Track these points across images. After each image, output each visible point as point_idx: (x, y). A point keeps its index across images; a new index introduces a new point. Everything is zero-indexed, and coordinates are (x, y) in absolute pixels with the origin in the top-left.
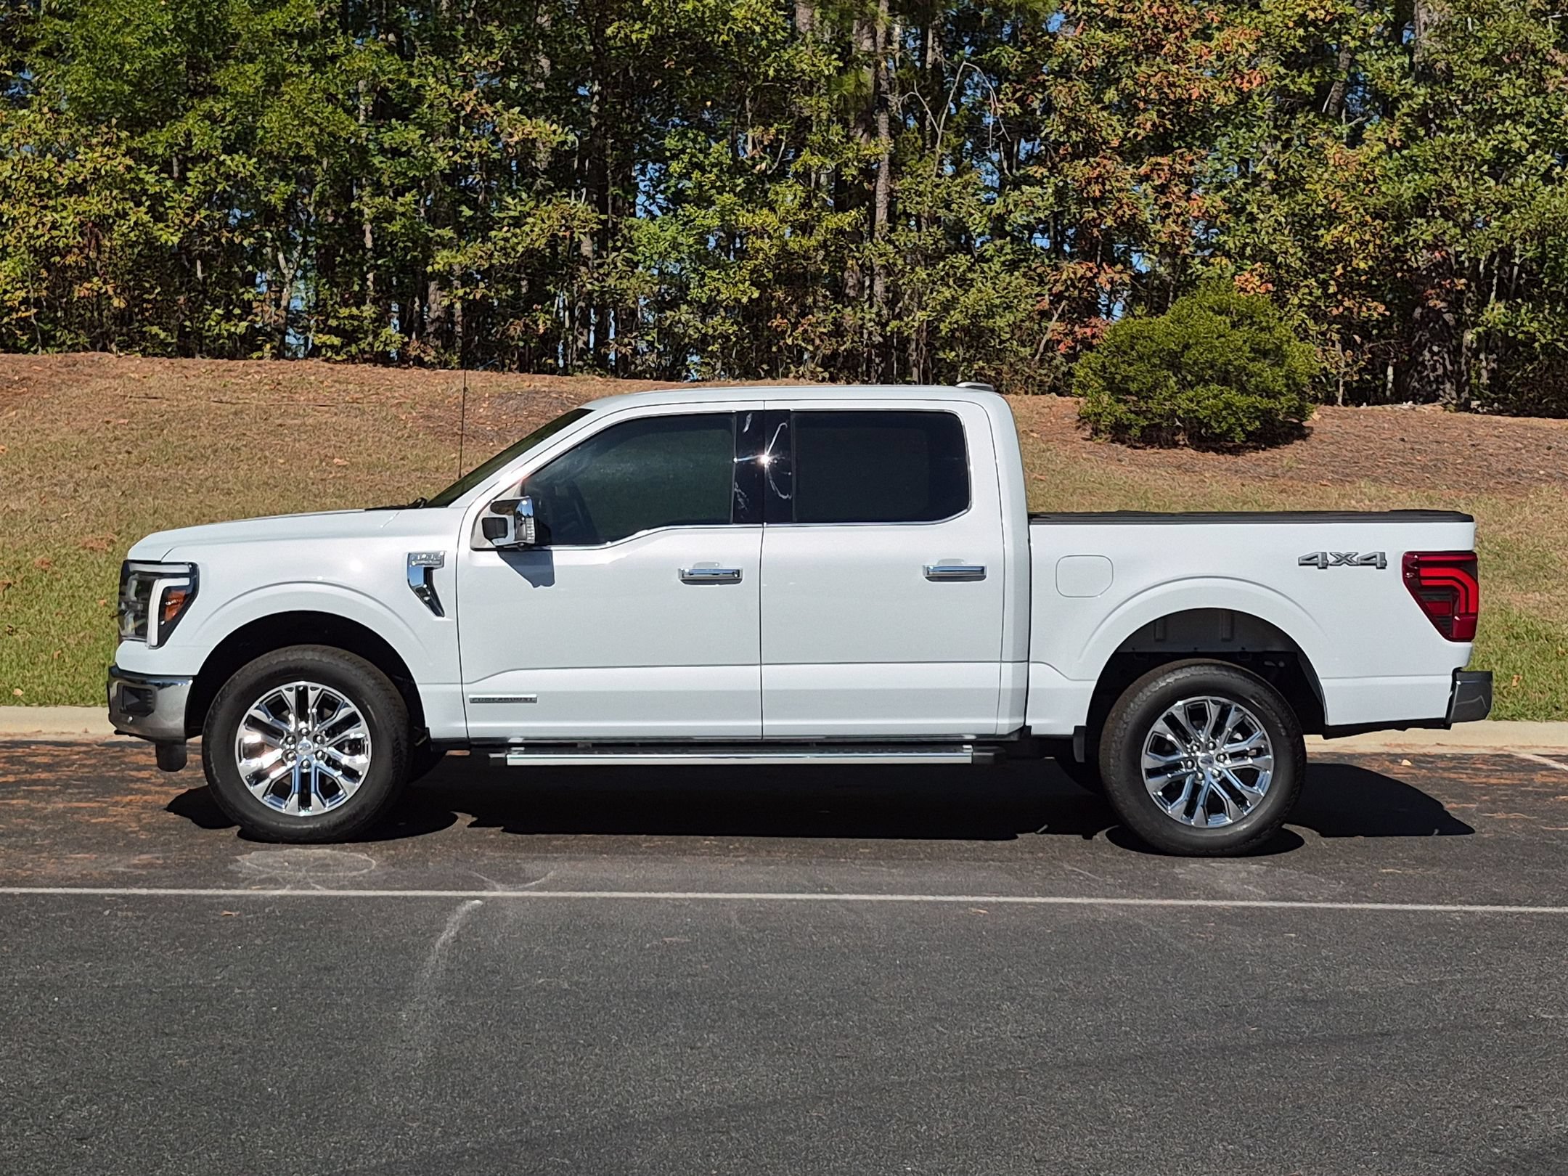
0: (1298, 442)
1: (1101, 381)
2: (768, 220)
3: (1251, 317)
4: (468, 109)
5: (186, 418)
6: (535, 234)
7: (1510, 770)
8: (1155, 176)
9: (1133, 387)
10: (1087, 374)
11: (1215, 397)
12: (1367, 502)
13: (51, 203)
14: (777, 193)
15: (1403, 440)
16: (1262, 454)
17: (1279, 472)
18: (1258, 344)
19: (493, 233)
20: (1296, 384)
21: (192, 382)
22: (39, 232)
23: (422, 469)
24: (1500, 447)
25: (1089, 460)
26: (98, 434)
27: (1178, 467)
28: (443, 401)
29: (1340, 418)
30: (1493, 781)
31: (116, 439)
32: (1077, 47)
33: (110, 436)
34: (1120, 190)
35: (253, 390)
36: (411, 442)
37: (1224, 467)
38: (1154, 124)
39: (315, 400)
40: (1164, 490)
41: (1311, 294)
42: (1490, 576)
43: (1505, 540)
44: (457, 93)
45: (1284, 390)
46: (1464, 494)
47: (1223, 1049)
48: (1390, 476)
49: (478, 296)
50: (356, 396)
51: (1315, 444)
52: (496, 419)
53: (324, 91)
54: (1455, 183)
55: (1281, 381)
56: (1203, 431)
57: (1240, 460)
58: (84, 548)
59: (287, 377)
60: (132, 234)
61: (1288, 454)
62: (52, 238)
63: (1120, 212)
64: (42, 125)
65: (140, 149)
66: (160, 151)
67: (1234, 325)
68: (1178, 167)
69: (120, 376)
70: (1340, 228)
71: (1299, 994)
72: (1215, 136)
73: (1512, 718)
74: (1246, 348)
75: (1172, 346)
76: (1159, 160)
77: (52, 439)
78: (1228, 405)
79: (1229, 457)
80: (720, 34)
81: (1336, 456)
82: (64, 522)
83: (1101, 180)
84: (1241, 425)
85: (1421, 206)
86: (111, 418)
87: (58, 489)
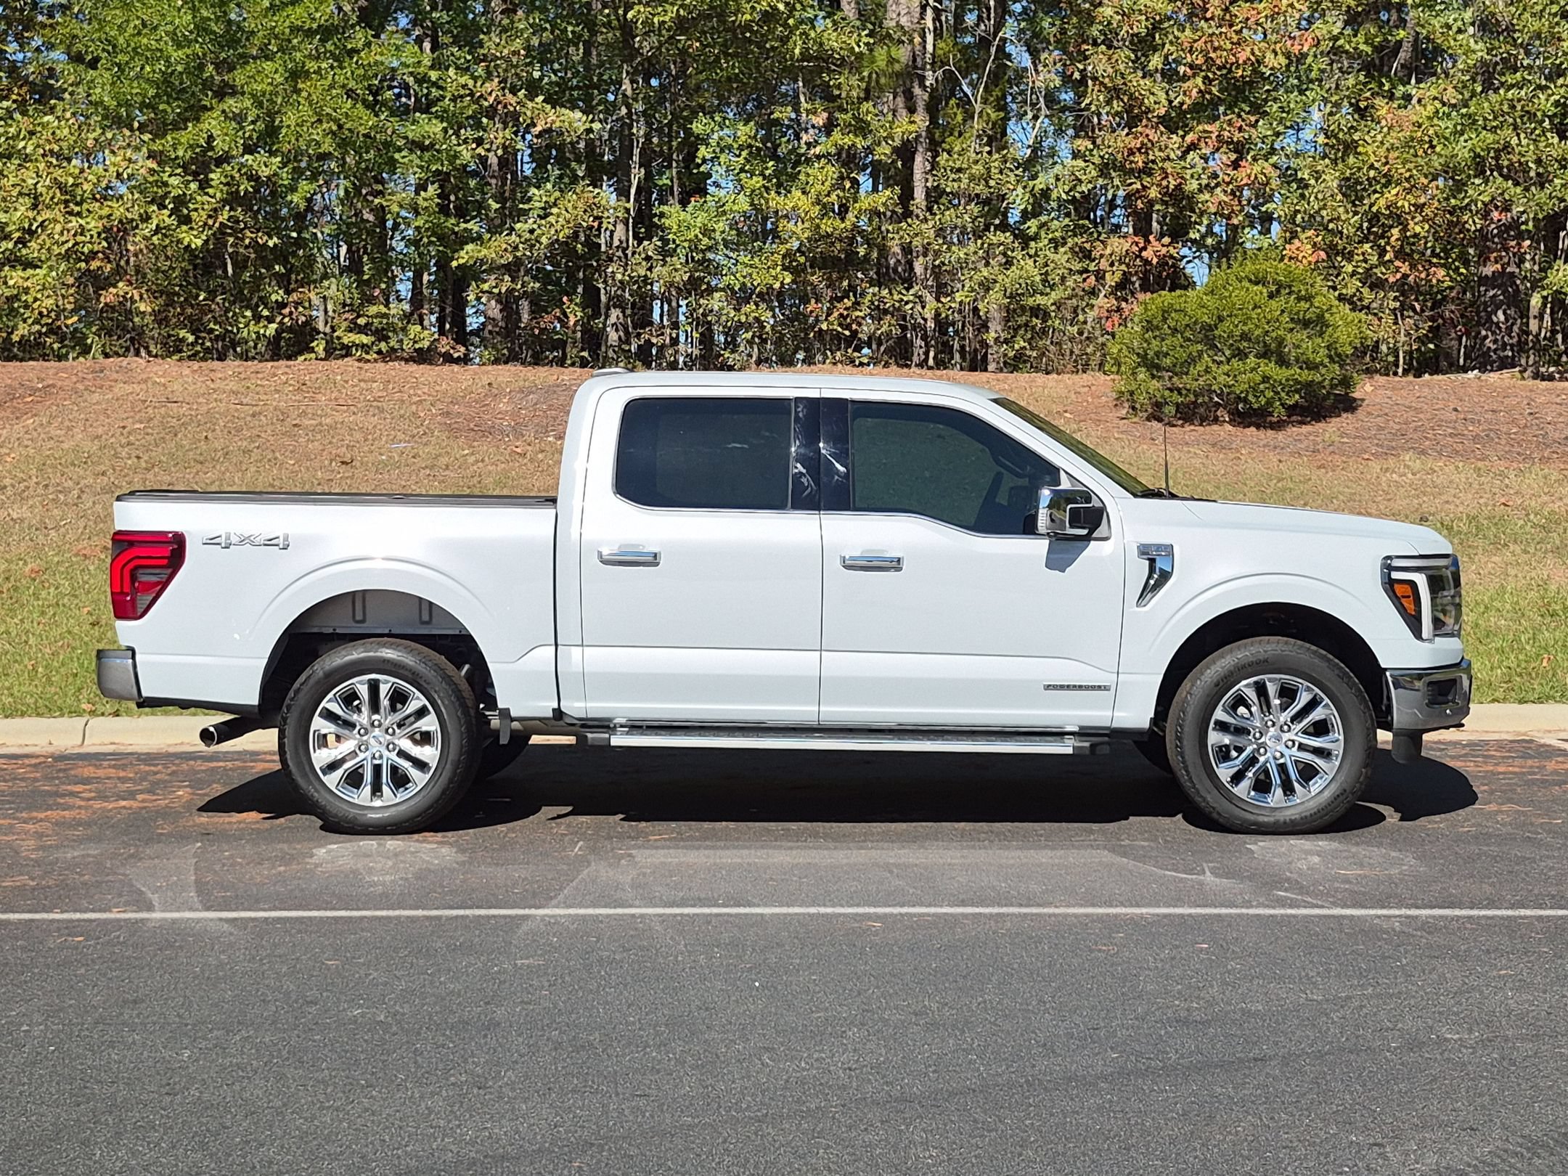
0: (1344, 415)
1: (1135, 357)
2: (800, 204)
3: (1290, 287)
4: (491, 99)
5: (203, 421)
6: (558, 226)
7: (1525, 756)
8: (1203, 145)
9: (1167, 362)
10: (1120, 351)
11: (1253, 370)
12: (1410, 476)
13: (77, 209)
14: (808, 175)
15: (1455, 410)
16: (1305, 429)
17: (1320, 447)
18: (1297, 313)
19: (518, 226)
20: (1339, 355)
21: (218, 384)
22: (64, 239)
23: (432, 467)
24: (1561, 415)
25: (1122, 439)
26: (112, 440)
27: (1214, 445)
28: (464, 397)
29: (1394, 389)
30: (1501, 769)
31: (129, 444)
32: (1117, 13)
33: (124, 441)
34: (1164, 160)
35: (277, 391)
36: (425, 439)
37: (1262, 443)
38: (1200, 91)
39: (336, 399)
40: (1195, 469)
41: (1365, 261)
42: (1532, 551)
43: (1552, 512)
44: (479, 84)
45: (1326, 360)
46: (1515, 465)
47: (1070, 1080)
48: (1438, 448)
49: (503, 290)
50: (380, 394)
51: (1361, 417)
52: (515, 414)
53: (344, 86)
54: (1514, 141)
55: (1323, 352)
56: (1240, 406)
57: (1281, 436)
58: (77, 555)
59: (314, 377)
60: (155, 238)
61: (1330, 429)
62: (76, 244)
63: (1164, 183)
64: (66, 131)
65: (161, 152)
66: (180, 153)
67: (1271, 296)
68: (1226, 134)
69: (145, 381)
70: (1394, 192)
71: (1183, 1014)
72: (1266, 101)
73: (1539, 700)
74: (1286, 318)
75: (1205, 318)
76: (1208, 127)
77: (65, 446)
78: (1266, 379)
79: (1270, 432)
80: (744, 14)
81: (1383, 429)
82: (63, 530)
83: (1143, 149)
84: (1280, 399)
85: (1479, 166)
86: (128, 423)
87: (61, 497)
